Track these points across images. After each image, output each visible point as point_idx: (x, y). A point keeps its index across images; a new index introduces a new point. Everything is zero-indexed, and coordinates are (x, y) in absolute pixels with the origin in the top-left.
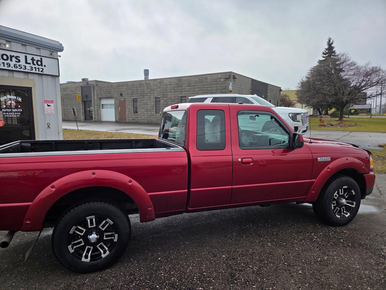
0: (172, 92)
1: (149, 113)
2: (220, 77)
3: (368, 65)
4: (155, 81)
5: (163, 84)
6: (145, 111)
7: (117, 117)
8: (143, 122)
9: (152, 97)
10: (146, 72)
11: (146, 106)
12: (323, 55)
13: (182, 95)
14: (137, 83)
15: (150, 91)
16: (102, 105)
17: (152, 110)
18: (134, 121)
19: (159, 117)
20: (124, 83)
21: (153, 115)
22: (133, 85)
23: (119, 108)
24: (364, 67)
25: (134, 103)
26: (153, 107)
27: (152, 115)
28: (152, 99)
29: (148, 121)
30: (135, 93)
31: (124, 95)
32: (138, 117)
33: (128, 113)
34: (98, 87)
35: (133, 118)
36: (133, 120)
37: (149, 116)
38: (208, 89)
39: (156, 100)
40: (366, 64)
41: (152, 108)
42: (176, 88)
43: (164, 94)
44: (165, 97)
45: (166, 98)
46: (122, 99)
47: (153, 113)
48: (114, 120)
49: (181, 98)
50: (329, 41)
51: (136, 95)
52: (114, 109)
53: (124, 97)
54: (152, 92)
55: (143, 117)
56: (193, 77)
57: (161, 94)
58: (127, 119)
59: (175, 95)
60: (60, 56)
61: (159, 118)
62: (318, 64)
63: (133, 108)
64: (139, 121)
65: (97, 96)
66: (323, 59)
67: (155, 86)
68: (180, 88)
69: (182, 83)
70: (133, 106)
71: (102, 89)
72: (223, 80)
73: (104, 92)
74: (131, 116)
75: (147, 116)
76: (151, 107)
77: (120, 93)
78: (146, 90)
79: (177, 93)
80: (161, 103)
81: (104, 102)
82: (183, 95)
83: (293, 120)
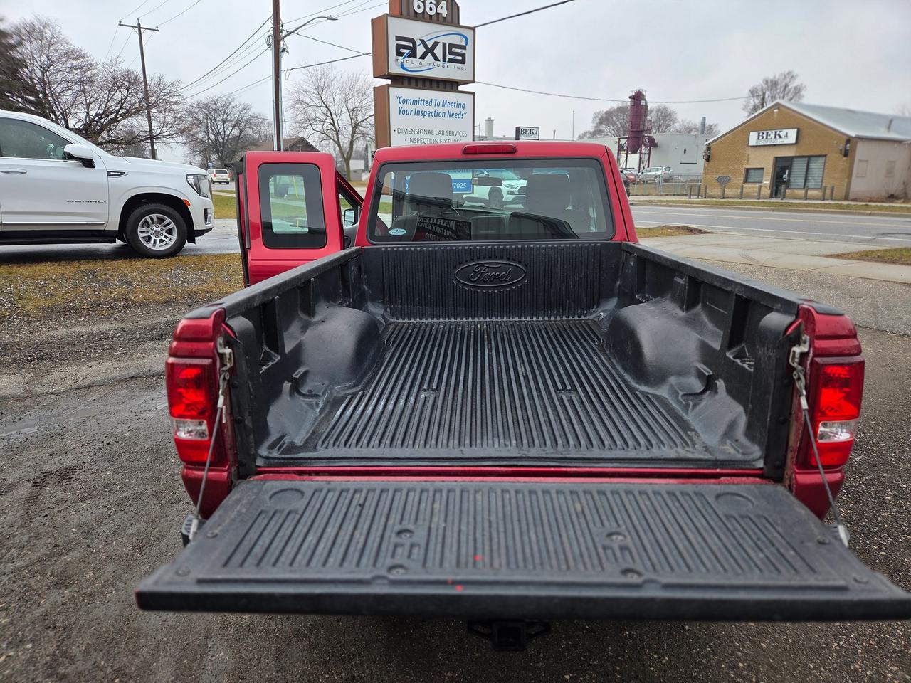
83: (199, 192)
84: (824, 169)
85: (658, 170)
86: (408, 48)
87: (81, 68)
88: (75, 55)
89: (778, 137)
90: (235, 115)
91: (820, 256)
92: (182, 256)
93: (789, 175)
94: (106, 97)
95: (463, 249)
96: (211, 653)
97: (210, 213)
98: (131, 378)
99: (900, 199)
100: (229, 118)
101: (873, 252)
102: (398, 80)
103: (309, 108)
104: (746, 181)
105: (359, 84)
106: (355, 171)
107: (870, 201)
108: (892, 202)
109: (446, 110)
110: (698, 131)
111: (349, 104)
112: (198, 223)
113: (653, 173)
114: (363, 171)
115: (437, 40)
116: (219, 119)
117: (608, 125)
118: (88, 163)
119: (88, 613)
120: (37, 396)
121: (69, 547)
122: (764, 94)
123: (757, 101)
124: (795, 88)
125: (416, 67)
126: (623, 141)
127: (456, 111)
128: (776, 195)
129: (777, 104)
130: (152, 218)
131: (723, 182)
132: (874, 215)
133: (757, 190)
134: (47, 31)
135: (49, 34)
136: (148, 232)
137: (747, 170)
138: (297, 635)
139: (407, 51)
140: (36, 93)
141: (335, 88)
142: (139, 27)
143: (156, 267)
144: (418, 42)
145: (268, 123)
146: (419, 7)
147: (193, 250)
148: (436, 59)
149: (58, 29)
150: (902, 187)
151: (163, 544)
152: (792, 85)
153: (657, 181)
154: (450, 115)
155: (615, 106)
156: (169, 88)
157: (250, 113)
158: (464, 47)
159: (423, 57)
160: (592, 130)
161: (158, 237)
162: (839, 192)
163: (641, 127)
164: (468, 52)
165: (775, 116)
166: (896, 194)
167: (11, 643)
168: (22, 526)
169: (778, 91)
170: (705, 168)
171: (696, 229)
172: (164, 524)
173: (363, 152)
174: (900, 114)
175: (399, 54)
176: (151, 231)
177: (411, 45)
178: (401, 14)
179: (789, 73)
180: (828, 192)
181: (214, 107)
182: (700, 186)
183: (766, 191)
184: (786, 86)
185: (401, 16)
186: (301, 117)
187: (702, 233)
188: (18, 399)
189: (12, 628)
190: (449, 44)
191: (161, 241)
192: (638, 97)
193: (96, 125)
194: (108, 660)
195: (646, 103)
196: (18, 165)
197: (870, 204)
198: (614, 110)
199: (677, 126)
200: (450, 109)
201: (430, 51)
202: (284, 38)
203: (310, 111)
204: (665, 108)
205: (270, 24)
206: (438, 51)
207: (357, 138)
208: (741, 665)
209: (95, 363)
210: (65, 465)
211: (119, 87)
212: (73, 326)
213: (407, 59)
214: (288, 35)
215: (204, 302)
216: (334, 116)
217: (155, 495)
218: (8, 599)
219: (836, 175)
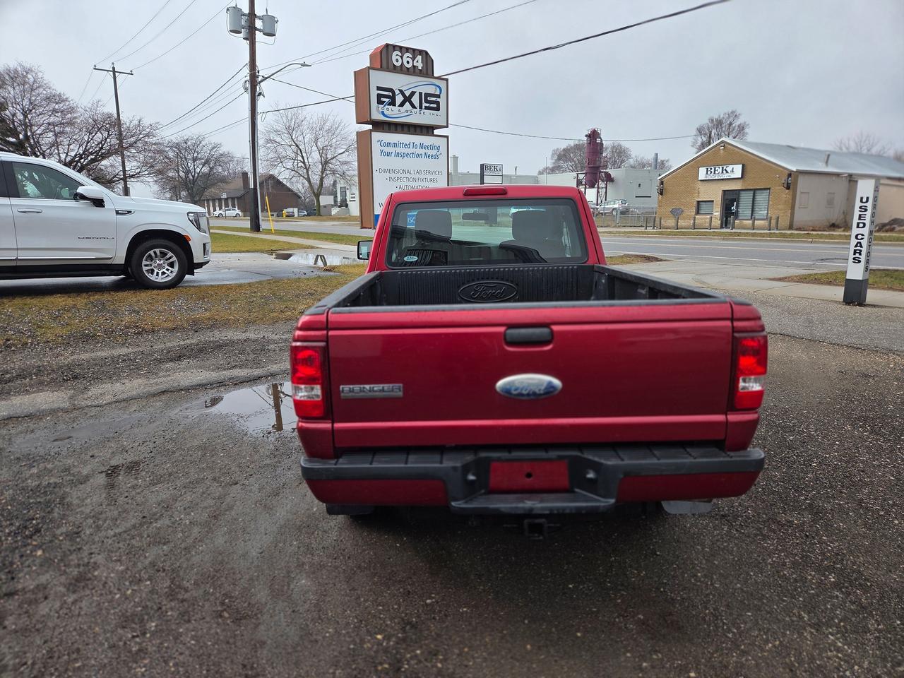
83: (199, 228)
84: (769, 200)
85: (615, 203)
86: (387, 97)
87: (62, 112)
88: (60, 99)
89: (724, 172)
90: (205, 153)
91: (764, 279)
92: (182, 287)
93: (737, 207)
94: (86, 138)
95: (465, 272)
96: (295, 581)
97: (209, 248)
98: (164, 392)
99: (841, 228)
100: (199, 156)
101: (811, 275)
102: (379, 126)
103: (279, 147)
104: (698, 212)
105: (328, 124)
106: (325, 207)
107: (813, 230)
108: (834, 230)
109: (422, 151)
110: (651, 166)
111: (319, 144)
112: (198, 257)
113: (611, 206)
114: (333, 206)
115: (414, 90)
116: (189, 157)
117: (566, 161)
118: (99, 203)
119: (188, 560)
120: (83, 408)
121: (156, 517)
122: (711, 132)
123: (704, 139)
124: (739, 126)
125: (395, 113)
126: (581, 176)
127: (433, 152)
128: (726, 225)
129: (723, 142)
130: (155, 253)
131: (676, 213)
132: (816, 242)
133: (708, 220)
134: (29, 76)
135: (32, 80)
136: (151, 265)
137: (699, 202)
138: (359, 567)
139: (387, 100)
140: (16, 134)
141: (305, 127)
142: (114, 71)
143: (159, 297)
144: (397, 92)
145: (237, 161)
146: (397, 61)
147: (191, 281)
148: (414, 107)
149: (40, 75)
150: (842, 217)
151: (233, 513)
152: (736, 123)
153: (614, 213)
154: (427, 156)
155: (572, 143)
156: (148, 130)
157: (221, 152)
158: (438, 96)
159: (402, 105)
160: (551, 166)
161: (161, 270)
162: (784, 221)
163: (598, 164)
164: (442, 101)
165: (722, 152)
166: (836, 224)
167: (132, 581)
168: (108, 505)
169: (723, 129)
170: (659, 202)
171: (653, 258)
172: (229, 499)
173: (331, 188)
174: (837, 150)
175: (380, 102)
176: (154, 265)
177: (391, 94)
178: (381, 67)
179: (733, 112)
180: (773, 222)
181: (184, 145)
182: (655, 218)
183: (717, 222)
184: (731, 124)
185: (381, 69)
186: (272, 155)
187: (658, 261)
188: (66, 411)
189: (129, 572)
190: (425, 94)
191: (163, 273)
192: (593, 135)
193: (76, 165)
194: (215, 589)
195: (601, 140)
196: (33, 206)
197: (811, 232)
198: (571, 148)
199: (631, 161)
200: (426, 151)
201: (407, 99)
202: (260, 82)
203: (280, 150)
204: (619, 145)
205: (247, 71)
206: (415, 100)
207: (327, 175)
208: (699, 574)
209: (126, 381)
210: (129, 460)
211: (99, 129)
212: (92, 351)
213: (386, 106)
214: (264, 80)
215: (208, 328)
216: (304, 155)
217: (214, 479)
218: (118, 554)
219: (780, 207)
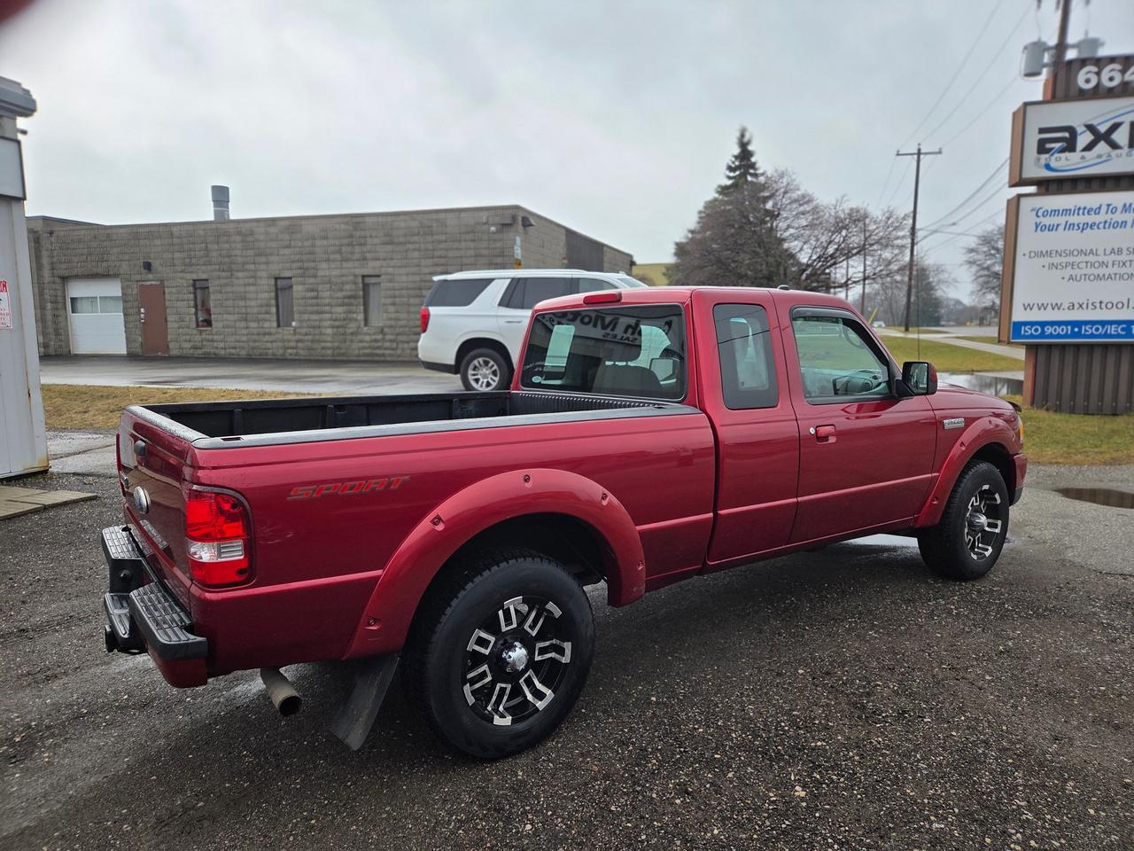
0: (334, 261)
1: (253, 325)
2: (484, 220)
3: (841, 203)
4: (269, 226)
5: (299, 236)
6: (240, 320)
7: (135, 341)
8: (233, 355)
9: (264, 274)
10: (221, 196)
11: (242, 303)
12: (728, 173)
13: (365, 271)
14: (204, 230)
15: (256, 255)
16: (71, 298)
17: (263, 316)
18: (199, 352)
19: (290, 337)
20: (156, 229)
21: (270, 334)
22: (191, 236)
23: (142, 310)
24: (832, 207)
25: (195, 293)
26: (268, 305)
27: (265, 334)
28: (264, 281)
29: (250, 352)
30: (201, 262)
31: (160, 268)
32: (212, 341)
33: (176, 325)
34: (53, 239)
35: (195, 341)
36: (195, 348)
37: (253, 334)
38: (451, 254)
39: (276, 285)
40: (837, 201)
41: (264, 309)
42: (344, 249)
43: (306, 265)
44: (309, 277)
45: (312, 280)
46: (151, 280)
47: (267, 324)
48: (124, 351)
49: (363, 280)
50: (743, 136)
51: (203, 268)
52: (122, 314)
53: (159, 275)
54: (263, 259)
55: (233, 338)
56: (402, 217)
57: (296, 265)
58: (171, 345)
59: (344, 271)
60: (24, 132)
61: (289, 341)
62: (717, 195)
63: (193, 310)
64: (217, 351)
65: (53, 269)
66: (729, 182)
67: (272, 240)
68: (357, 249)
69: (363, 233)
70: (192, 303)
71: (71, 246)
72: (493, 229)
73: (82, 255)
74: (188, 337)
75: (247, 335)
76: (261, 306)
77: (142, 261)
78: (239, 253)
79: (350, 264)
80: (295, 294)
81: (77, 290)
82: (370, 272)
86: (1060, 140)
109: (1128, 217)
115: (1118, 120)
125: (1074, 163)
139: (1057, 145)
142: (919, 154)
144: (1080, 129)
146: (1088, 81)
148: (1116, 147)
159: (1089, 148)
175: (1042, 151)
177: (1067, 135)
178: (1054, 97)
185: (1053, 100)
201: (1102, 137)
206: (1120, 135)
213: (1056, 155)
